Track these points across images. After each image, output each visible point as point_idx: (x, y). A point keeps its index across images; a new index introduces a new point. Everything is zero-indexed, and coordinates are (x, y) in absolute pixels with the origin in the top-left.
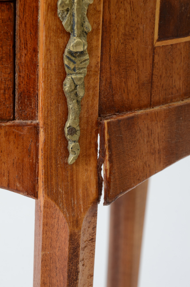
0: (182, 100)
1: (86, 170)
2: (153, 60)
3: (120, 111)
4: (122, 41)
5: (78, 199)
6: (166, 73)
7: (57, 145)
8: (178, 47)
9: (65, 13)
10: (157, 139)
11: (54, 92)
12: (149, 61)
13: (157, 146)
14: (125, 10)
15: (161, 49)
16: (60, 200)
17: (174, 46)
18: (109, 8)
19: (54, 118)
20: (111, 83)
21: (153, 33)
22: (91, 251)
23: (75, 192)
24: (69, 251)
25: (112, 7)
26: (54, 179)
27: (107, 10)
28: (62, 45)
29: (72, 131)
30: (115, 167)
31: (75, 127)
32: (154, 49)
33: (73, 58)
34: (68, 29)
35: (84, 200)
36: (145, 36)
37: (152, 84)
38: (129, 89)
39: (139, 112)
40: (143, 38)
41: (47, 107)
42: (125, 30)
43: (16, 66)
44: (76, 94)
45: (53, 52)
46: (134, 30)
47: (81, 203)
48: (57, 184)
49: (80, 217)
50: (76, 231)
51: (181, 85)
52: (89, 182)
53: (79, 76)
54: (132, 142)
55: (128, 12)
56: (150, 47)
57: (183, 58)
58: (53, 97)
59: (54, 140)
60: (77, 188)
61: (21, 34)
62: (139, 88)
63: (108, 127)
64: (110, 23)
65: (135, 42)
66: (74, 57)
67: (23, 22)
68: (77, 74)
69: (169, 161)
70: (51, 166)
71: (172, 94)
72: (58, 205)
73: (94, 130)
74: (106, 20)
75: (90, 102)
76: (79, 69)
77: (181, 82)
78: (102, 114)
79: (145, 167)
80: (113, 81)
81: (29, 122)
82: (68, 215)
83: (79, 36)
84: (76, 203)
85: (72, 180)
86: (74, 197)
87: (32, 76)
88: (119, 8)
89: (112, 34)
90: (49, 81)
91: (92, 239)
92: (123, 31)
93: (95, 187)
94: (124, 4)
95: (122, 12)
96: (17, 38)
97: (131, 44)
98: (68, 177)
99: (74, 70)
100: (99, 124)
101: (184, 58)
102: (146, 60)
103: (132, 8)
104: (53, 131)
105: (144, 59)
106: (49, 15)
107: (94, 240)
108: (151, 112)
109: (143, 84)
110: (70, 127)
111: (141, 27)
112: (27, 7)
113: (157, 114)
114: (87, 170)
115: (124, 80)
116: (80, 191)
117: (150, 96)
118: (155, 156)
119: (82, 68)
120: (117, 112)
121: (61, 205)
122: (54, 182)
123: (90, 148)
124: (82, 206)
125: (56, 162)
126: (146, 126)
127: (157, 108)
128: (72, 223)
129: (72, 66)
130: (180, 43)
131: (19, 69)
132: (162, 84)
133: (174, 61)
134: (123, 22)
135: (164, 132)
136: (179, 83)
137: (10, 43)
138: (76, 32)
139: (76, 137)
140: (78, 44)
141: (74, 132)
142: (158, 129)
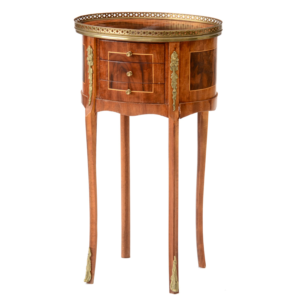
0: (196, 102)
3: (183, 102)
4: (183, 90)
6: (192, 96)
10: (190, 108)
12: (188, 94)
15: (191, 92)
17: (193, 91)
19: (171, 103)
21: (189, 89)
24: (173, 127)
25: (181, 84)
26: (171, 114)
32: (189, 92)
33: (174, 93)
36: (187, 90)
37: (189, 98)
38: (185, 99)
39: (187, 103)
44: (175, 99)
45: (171, 92)
46: (185, 88)
47: (175, 118)
49: (175, 121)
54: (185, 108)
57: (195, 94)
58: (171, 100)
59: (171, 107)
61: (166, 89)
62: (187, 99)
63: (181, 105)
68: (175, 95)
70: (171, 112)
71: (194, 100)
74: (180, 87)
75: (177, 100)
79: (188, 113)
80: (182, 97)
81: (167, 104)
82: (173, 120)
87: (167, 96)
89: (181, 89)
90: (170, 97)
93: (178, 116)
95: (183, 85)
97: (185, 91)
98: (173, 113)
100: (179, 104)
104: (171, 105)
106: (170, 86)
113: (190, 103)
114: (177, 113)
115: (184, 97)
116: (176, 116)
117: (189, 100)
121: (172, 118)
123: (177, 109)
126: (188, 105)
130: (195, 91)
132: (191, 98)
134: (183, 87)
136: (195, 98)
137: (164, 90)
138: (174, 88)
139: (175, 106)
140: (174, 91)
141: (174, 105)
142: (191, 106)
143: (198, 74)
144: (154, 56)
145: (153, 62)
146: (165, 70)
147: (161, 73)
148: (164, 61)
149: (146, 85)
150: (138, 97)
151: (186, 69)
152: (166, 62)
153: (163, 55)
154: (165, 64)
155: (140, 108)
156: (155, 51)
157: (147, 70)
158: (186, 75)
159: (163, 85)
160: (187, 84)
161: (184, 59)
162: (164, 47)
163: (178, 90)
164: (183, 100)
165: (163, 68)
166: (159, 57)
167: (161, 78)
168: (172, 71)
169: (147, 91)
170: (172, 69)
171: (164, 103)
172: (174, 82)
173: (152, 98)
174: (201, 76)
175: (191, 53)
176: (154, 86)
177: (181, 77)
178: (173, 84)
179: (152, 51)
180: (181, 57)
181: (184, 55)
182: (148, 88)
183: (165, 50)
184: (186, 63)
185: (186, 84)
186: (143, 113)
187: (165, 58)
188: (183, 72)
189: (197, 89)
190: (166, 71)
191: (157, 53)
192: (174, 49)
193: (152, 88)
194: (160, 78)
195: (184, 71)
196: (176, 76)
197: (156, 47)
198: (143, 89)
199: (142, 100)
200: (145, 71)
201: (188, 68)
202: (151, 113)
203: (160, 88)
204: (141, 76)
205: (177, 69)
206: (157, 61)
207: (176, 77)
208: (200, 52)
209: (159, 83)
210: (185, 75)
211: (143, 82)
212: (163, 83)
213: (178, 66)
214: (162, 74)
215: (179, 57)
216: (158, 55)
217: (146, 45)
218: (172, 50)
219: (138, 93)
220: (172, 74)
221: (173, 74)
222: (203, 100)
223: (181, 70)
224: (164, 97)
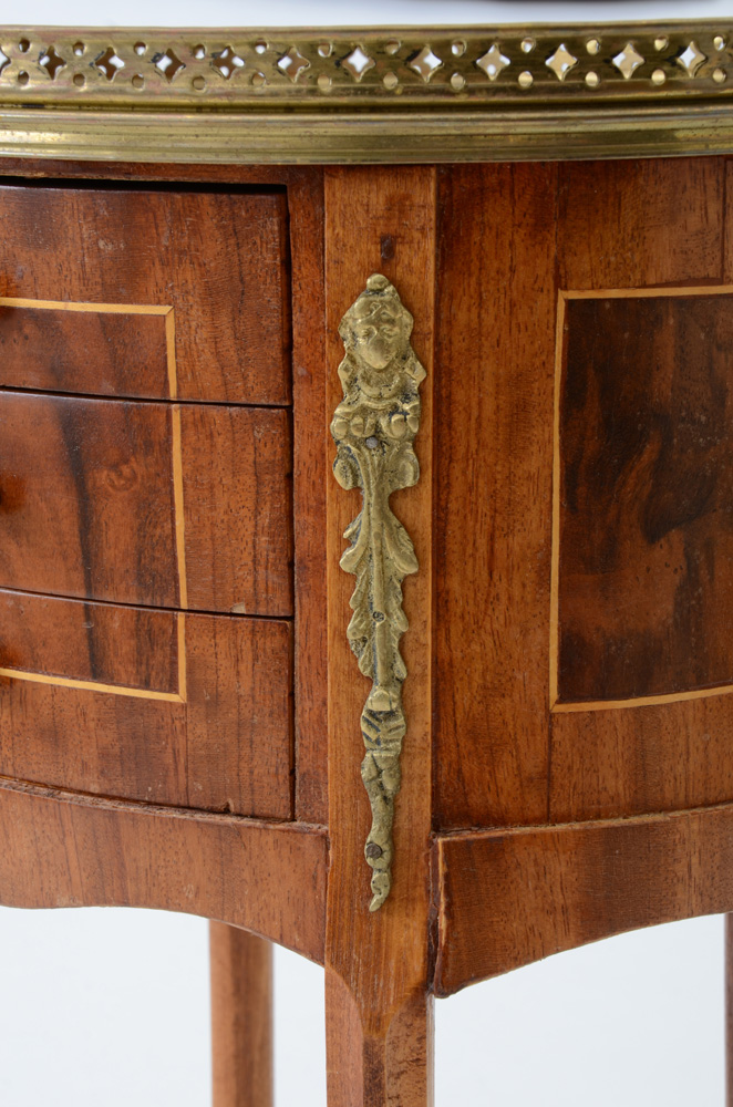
0: (625, 818)
1: (405, 925)
2: (551, 737)
3: (482, 822)
4: (478, 698)
5: (386, 978)
6: (582, 763)
7: (354, 875)
8: (607, 716)
9: (361, 644)
10: (559, 885)
11: (348, 778)
12: (541, 738)
13: (559, 900)
14: (483, 644)
15: (568, 718)
16: (352, 975)
17: (597, 716)
18: (448, 639)
19: (348, 824)
20: (459, 771)
21: (546, 688)
22: (419, 1082)
23: (382, 965)
24: (365, 1074)
25: (454, 638)
26: (345, 935)
27: (443, 643)
28: (359, 697)
29: (373, 851)
30: (459, 927)
31: (380, 844)
32: (551, 717)
33: (376, 723)
34: (366, 673)
35: (397, 981)
36: (528, 693)
37: (549, 780)
38: (499, 785)
39: (517, 831)
40: (525, 695)
41: (337, 803)
42: (485, 679)
43: (297, 728)
44: (381, 785)
45: (344, 709)
46: (503, 680)
47: (392, 986)
48: (350, 945)
49: (384, 1013)
50: (375, 1037)
51: (621, 788)
52: (411, 949)
53: (384, 754)
54: (499, 885)
55: (488, 649)
56: (541, 713)
57: (620, 738)
58: (346, 788)
59: (349, 864)
60: (387, 958)
61: (303, 675)
62: (521, 785)
63: (444, 851)
64: (451, 665)
65: (507, 701)
66: (377, 719)
67: (306, 655)
68: (381, 750)
69: (591, 932)
70: (342, 910)
71: (599, 803)
72: (347, 983)
73: (423, 854)
74: (443, 661)
75: (415, 803)
76: (386, 742)
77: (621, 782)
78: (444, 825)
79: (531, 937)
80: (465, 769)
81: (315, 827)
82: (363, 1006)
83: (386, 685)
84: (381, 985)
85: (379, 941)
86: (379, 973)
87: (320, 746)
88: (469, 642)
89: (458, 685)
90: (339, 758)
91: (418, 1060)
92: (481, 682)
93: (422, 960)
94: (479, 635)
95: (476, 647)
96: (297, 680)
97: (498, 705)
98: (370, 934)
99: (378, 742)
100: (430, 843)
101: (624, 738)
102: (533, 735)
103: (497, 643)
104: (348, 847)
105: (529, 732)
106: (336, 646)
107: (421, 1063)
108: (544, 834)
109: (531, 780)
110: (371, 842)
111: (520, 677)
112: (311, 630)
113: (555, 837)
114: (407, 926)
115: (488, 768)
116: (393, 963)
117: (545, 802)
118: (555, 918)
119: (391, 741)
120: (476, 826)
121: (353, 985)
122: (344, 941)
123: (415, 887)
124: (392, 993)
125: (351, 905)
126: (532, 857)
127: (560, 827)
128: (368, 1022)
129: (373, 736)
130: (611, 711)
131: (301, 733)
132: (573, 783)
133: (598, 743)
134: (479, 666)
135: (576, 874)
136: (615, 783)
137: (284, 688)
138: (380, 677)
139: (382, 862)
140: (378, 699)
141: (377, 852)
142: (560, 867)
143: (653, 535)
144: (178, 325)
145: (173, 394)
146: (289, 477)
147: (257, 512)
148: (280, 379)
149: (117, 623)
150: (53, 735)
151: (510, 478)
152: (301, 395)
153: (273, 322)
154: (289, 409)
155: (69, 841)
156: (188, 275)
157: (126, 470)
158: (516, 542)
159: (274, 626)
160: (525, 632)
161: (489, 367)
162: (273, 225)
163: (424, 696)
164: (475, 800)
165: (271, 452)
166: (228, 332)
167: (255, 561)
168: (357, 489)
169: (128, 686)
170: (356, 476)
171: (284, 812)
172: (377, 608)
173: (175, 753)
174: (688, 557)
175: (570, 303)
176: (188, 637)
177: (454, 558)
178: (370, 631)
179: (158, 272)
180: (459, 344)
181: (489, 320)
182: (139, 652)
183: (287, 265)
184: (519, 416)
185: (515, 632)
186: (99, 894)
187: (288, 349)
188: (484, 508)
189: (643, 691)
190: (302, 488)
191: (211, 296)
192: (376, 255)
193: (175, 653)
194: (248, 560)
195: (493, 495)
196: (397, 545)
197: (195, 231)
198: (93, 657)
199: (84, 764)
200: (103, 477)
201: (533, 464)
202: (167, 904)
203: (248, 656)
204: (69, 526)
205: (410, 469)
206: (211, 386)
207: (392, 554)
208: (680, 301)
209: (241, 609)
210: (499, 545)
211: (89, 586)
212: (279, 606)
213: (416, 442)
214: (265, 519)
215: (429, 345)
216: (224, 320)
217: (104, 212)
218: (351, 266)
219: (54, 688)
220: (351, 520)
221: (365, 523)
222: (706, 804)
223: (458, 488)
224: (285, 758)
